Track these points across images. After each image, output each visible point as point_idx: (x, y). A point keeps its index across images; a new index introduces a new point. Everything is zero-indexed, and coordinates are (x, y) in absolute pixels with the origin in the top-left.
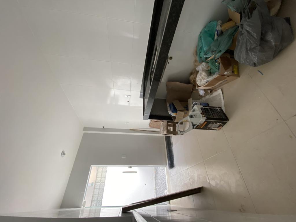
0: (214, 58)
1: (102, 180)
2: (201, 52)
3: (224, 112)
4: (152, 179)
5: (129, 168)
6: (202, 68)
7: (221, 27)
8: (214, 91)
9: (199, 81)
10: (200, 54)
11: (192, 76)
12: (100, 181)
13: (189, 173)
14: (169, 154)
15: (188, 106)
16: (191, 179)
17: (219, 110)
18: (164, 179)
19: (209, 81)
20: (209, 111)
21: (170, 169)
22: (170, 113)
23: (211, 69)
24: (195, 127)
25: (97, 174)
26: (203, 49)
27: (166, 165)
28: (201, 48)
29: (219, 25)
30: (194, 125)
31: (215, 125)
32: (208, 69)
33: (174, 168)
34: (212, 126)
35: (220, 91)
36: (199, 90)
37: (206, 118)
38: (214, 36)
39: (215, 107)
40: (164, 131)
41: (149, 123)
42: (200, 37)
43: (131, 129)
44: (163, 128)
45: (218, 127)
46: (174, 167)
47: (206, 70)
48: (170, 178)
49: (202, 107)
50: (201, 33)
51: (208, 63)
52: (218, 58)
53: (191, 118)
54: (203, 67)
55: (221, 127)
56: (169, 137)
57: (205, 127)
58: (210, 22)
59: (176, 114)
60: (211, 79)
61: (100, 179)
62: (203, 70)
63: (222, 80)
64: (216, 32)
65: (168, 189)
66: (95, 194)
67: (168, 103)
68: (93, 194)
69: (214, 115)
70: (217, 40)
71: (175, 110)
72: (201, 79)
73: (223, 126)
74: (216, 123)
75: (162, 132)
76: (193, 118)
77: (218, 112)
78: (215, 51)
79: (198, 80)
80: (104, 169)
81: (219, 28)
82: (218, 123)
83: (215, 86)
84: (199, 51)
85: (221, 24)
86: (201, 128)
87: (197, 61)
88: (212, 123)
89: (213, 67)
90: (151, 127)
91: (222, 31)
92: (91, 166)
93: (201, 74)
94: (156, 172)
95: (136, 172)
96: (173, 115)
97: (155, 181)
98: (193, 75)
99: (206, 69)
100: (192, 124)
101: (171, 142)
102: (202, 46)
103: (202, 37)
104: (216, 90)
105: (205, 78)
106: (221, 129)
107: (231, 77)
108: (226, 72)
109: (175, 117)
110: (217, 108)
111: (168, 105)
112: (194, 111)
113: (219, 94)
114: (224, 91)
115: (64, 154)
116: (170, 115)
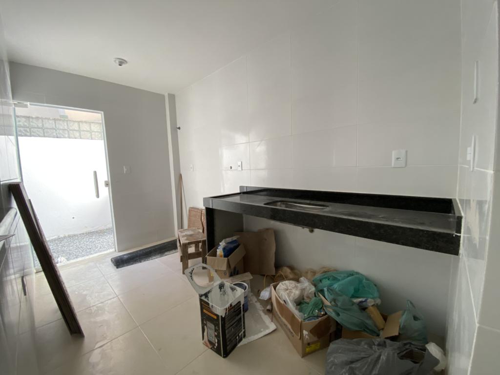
0: (325, 307)
1: (75, 132)
2: (328, 279)
3: (239, 345)
4: (86, 227)
5: (106, 182)
6: (306, 287)
7: (373, 306)
8: (271, 315)
9: (285, 287)
10: (325, 278)
11: (288, 270)
12: (71, 128)
13: (109, 302)
14: (141, 253)
15: (238, 274)
16: (97, 307)
17: (240, 335)
18: (88, 250)
19: (287, 306)
20: (237, 318)
21: (112, 261)
22: (221, 244)
23: (306, 303)
24: (203, 298)
25: (86, 122)
26: (335, 283)
27: (119, 252)
28: (335, 279)
29: (375, 302)
30: (206, 295)
31: (214, 335)
32: (305, 298)
33: (115, 267)
34: (211, 329)
35: (272, 327)
36: (268, 289)
37: (223, 316)
38: (358, 297)
39: (244, 326)
40: (185, 238)
41: (197, 207)
42: (351, 274)
43: (181, 175)
44: (191, 235)
45: (209, 341)
46: (117, 268)
47: (303, 296)
48: (92, 264)
49: (242, 302)
50: (357, 273)
51: (315, 296)
52: (326, 314)
53: (218, 287)
54: (308, 288)
55: (210, 347)
56: (175, 248)
57: (207, 316)
58: (376, 286)
59: (221, 256)
60: (292, 307)
61: (77, 128)
62: (303, 290)
63: (292, 328)
64: (364, 300)
65: (68, 262)
66: (43, 121)
67: (238, 236)
68: (42, 118)
69: (231, 328)
70: (353, 304)
71: (228, 253)
72: (287, 290)
73: (213, 350)
74: (217, 336)
75: (184, 234)
76: (219, 290)
77: (237, 334)
78: (337, 306)
79: (285, 284)
80: (96, 134)
81: (370, 302)
82: (218, 340)
83: (280, 318)
84: (331, 277)
85: (377, 304)
86: (204, 311)
87: (314, 275)
88: (215, 329)
89: (310, 307)
90: (189, 211)
91: (366, 308)
92: (102, 112)
93: (296, 287)
94: (100, 233)
95: (98, 196)
96: (220, 251)
97: (83, 234)
98: (290, 273)
99: (305, 294)
100: (209, 292)
101: (166, 253)
102: (339, 280)
103: (352, 277)
104: (274, 319)
105: (291, 297)
106: (207, 348)
107: (300, 342)
108: (307, 333)
109: (215, 254)
110: (243, 331)
111: (235, 238)
112: (233, 289)
113: (267, 327)
114: (274, 335)
115: (121, 63)
116: (219, 245)
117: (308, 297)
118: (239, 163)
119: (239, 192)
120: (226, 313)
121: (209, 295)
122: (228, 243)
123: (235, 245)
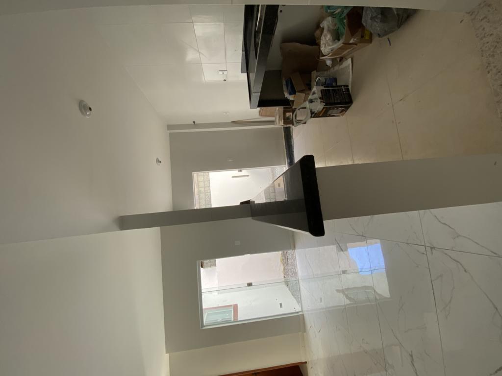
3: (350, 92)
5: (239, 171)
6: (327, 24)
8: (344, 59)
9: (323, 46)
11: (317, 32)
14: (288, 151)
15: (311, 83)
17: (344, 90)
19: (334, 50)
20: (332, 92)
22: (286, 96)
23: (338, 29)
24: (313, 115)
27: (286, 164)
30: (312, 113)
31: (337, 110)
34: (332, 112)
35: (349, 61)
36: (325, 60)
37: (325, 104)
39: (341, 86)
40: (280, 121)
43: (233, 122)
44: (279, 117)
45: (341, 112)
47: (333, 30)
49: (323, 88)
51: (335, 17)
53: (311, 104)
55: (344, 112)
56: (289, 127)
57: (325, 113)
59: (295, 96)
60: (339, 44)
62: (329, 29)
67: (283, 79)
69: (336, 98)
71: (293, 92)
72: (325, 45)
73: (347, 110)
74: (337, 108)
75: (278, 121)
76: (313, 103)
77: (342, 93)
82: (340, 108)
86: (320, 115)
88: (333, 109)
89: (341, 27)
90: (262, 116)
92: (193, 173)
93: (325, 36)
95: (248, 176)
96: (291, 98)
99: (331, 27)
100: (311, 111)
101: (291, 134)
105: (330, 44)
106: (345, 115)
107: (359, 44)
108: (352, 39)
109: (293, 101)
110: (343, 88)
111: (284, 83)
112: (314, 93)
113: (349, 65)
114: (354, 61)
115: (158, 161)
116: (287, 98)
117: (335, 25)
118: (221, 73)
119: (246, 74)
120: (324, 102)
121: (313, 111)
122: (287, 89)
123: (289, 82)
